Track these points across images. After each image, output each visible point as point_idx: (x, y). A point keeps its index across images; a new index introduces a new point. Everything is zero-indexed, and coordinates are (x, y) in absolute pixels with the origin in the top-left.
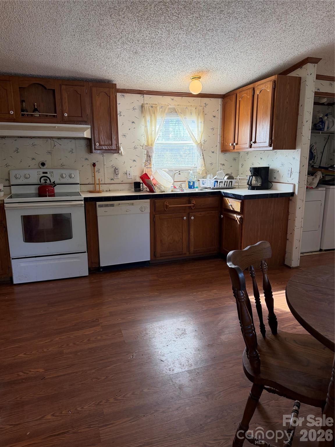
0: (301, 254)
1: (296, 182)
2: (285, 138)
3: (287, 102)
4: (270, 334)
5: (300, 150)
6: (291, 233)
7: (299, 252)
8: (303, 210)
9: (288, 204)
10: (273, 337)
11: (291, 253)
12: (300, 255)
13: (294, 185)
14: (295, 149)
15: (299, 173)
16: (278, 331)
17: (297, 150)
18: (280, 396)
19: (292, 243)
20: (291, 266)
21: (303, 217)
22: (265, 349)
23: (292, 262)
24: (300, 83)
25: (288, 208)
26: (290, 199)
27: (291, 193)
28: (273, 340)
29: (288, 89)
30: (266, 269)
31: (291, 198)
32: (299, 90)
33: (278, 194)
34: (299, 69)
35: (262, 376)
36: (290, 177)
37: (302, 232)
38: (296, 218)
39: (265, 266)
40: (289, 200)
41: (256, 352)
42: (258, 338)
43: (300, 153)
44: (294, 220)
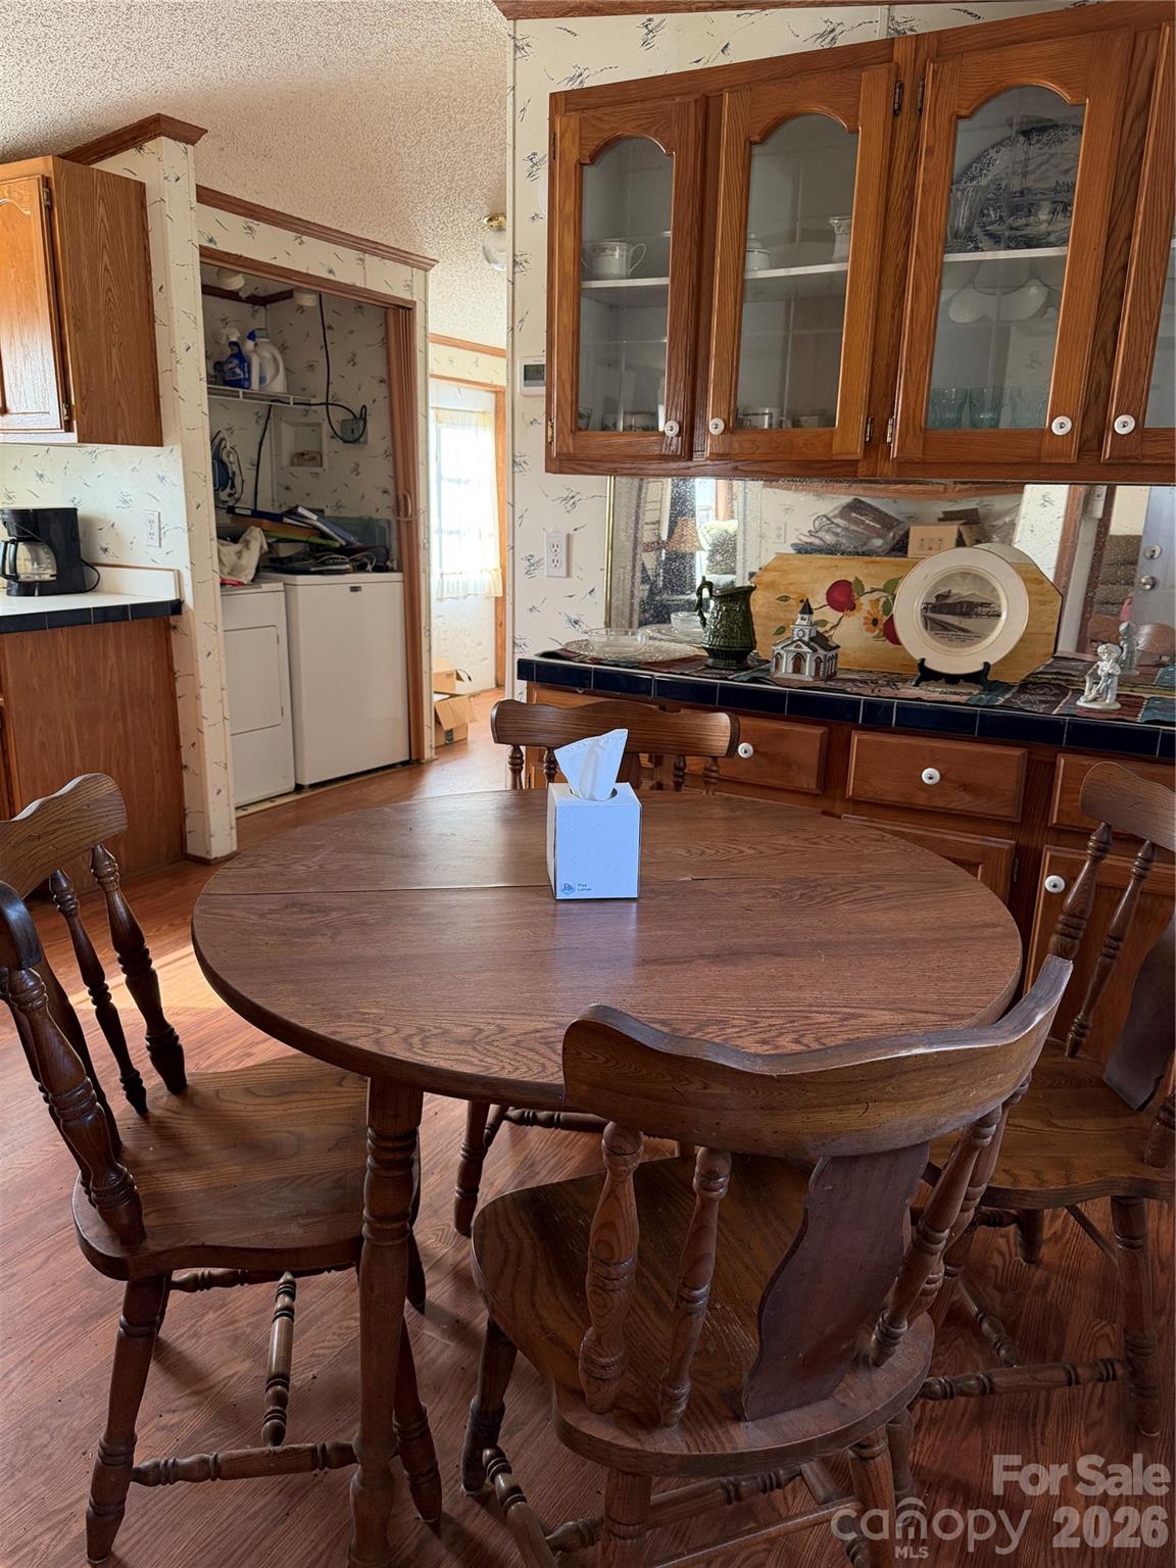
0: (240, 810)
1: (182, 561)
2: (119, 404)
3: (106, 269)
4: (161, 1097)
5: (178, 449)
6: (193, 745)
7: (229, 805)
8: (223, 659)
9: (168, 640)
10: (175, 1102)
11: (203, 813)
12: (234, 814)
13: (179, 575)
14: (162, 445)
15: (189, 530)
16: (188, 1078)
17: (170, 448)
18: (228, 1289)
19: (200, 777)
20: (209, 857)
21: (224, 682)
22: (151, 1153)
23: (210, 842)
24: (143, 206)
25: (170, 658)
26: (169, 623)
27: (171, 602)
28: (178, 1113)
29: (102, 221)
30: (113, 874)
31: (173, 620)
32: (144, 230)
33: (125, 607)
34: (132, 151)
35: (152, 1245)
36: (158, 544)
37: (228, 738)
38: (202, 690)
39: (109, 867)
40: (169, 628)
41: (119, 1172)
42: (121, 1123)
43: (180, 460)
44: (197, 698)
